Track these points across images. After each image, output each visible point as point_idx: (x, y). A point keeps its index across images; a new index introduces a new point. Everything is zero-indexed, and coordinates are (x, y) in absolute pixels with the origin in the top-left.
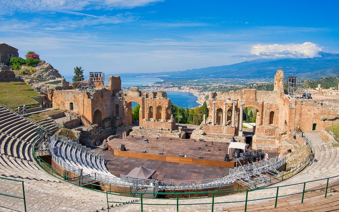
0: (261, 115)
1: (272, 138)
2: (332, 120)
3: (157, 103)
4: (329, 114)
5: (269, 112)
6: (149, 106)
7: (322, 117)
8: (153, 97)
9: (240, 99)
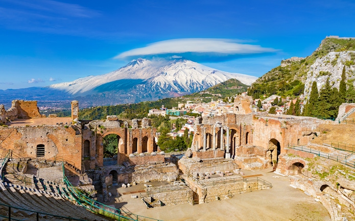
0: (239, 137)
1: (254, 156)
2: (309, 135)
3: (143, 133)
4: (307, 131)
5: (245, 133)
6: (134, 138)
7: (303, 133)
8: (137, 126)
9: (223, 122)
